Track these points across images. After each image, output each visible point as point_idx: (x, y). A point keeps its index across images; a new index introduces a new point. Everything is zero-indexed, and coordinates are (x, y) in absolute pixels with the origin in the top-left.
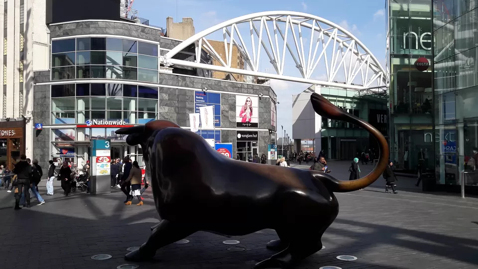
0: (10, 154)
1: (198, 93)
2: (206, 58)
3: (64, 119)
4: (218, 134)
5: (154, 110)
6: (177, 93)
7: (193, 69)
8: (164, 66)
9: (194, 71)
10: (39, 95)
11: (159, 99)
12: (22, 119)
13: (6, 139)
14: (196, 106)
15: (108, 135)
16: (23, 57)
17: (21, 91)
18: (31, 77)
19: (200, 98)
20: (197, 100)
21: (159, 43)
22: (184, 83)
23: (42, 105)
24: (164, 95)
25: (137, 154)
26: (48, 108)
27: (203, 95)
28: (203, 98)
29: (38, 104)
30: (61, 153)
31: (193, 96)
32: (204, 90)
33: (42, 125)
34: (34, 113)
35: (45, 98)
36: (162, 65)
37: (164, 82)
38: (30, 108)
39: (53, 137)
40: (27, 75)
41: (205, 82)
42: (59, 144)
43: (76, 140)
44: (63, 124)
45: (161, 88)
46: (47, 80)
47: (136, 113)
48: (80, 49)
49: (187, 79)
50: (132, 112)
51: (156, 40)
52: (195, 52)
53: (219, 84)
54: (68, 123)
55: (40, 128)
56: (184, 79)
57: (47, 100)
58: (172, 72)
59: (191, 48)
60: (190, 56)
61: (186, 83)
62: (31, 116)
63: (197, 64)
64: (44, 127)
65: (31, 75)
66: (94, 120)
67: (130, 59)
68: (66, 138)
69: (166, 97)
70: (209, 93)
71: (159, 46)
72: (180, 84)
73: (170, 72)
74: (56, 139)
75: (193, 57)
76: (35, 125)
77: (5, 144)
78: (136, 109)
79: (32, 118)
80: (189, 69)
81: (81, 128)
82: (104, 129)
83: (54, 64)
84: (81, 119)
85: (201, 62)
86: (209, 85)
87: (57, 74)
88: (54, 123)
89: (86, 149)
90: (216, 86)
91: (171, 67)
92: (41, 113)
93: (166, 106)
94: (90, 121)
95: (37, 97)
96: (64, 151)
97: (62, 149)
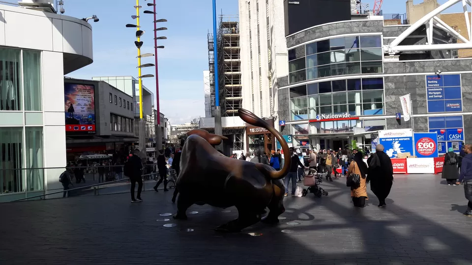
0: (266, 146)
1: (430, 78)
2: (442, 36)
3: (301, 116)
4: (460, 119)
5: (380, 100)
6: (405, 80)
7: (426, 52)
8: (389, 55)
9: (427, 54)
10: (282, 97)
11: (384, 89)
12: (272, 118)
13: (263, 134)
14: (428, 91)
15: (339, 128)
16: (270, 68)
17: (271, 95)
18: (276, 83)
19: (433, 82)
20: (429, 85)
21: (382, 33)
22: (413, 68)
23: (284, 105)
24: (390, 84)
26: (288, 107)
27: (437, 78)
28: (436, 82)
29: (281, 105)
30: (301, 145)
31: (424, 81)
32: (438, 73)
33: (285, 122)
34: (279, 112)
35: (286, 99)
36: (385, 55)
37: (388, 72)
38: (276, 109)
39: (293, 131)
40: (273, 81)
41: (438, 65)
42: (299, 137)
43: (310, 134)
44: (301, 120)
45: (387, 78)
46: (286, 84)
47: (361, 105)
48: (309, 53)
49: (416, 64)
50: (357, 105)
51: (378, 31)
53: (458, 64)
54: (305, 119)
55: (283, 124)
56: (412, 64)
57: (287, 100)
58: (398, 59)
59: (422, 30)
60: (421, 38)
61: (415, 69)
62: (277, 115)
63: (430, 46)
64: (286, 123)
65: (276, 81)
66: (322, 115)
67: (353, 54)
68: (304, 132)
69: (392, 85)
70: (445, 76)
71: (382, 36)
72: (408, 71)
73: (397, 60)
74: (296, 133)
75: (425, 39)
76: (280, 122)
77: (263, 138)
78: (361, 102)
79: (278, 117)
80: (421, 52)
81: (312, 122)
82: (332, 122)
83: (290, 70)
84: (312, 115)
85: (435, 42)
86: (443, 67)
87: (293, 77)
88: (293, 119)
89: (318, 141)
90: (453, 67)
91: (396, 54)
92: (284, 111)
93: (392, 94)
94: (319, 116)
95: (280, 99)
96: (303, 143)
97: (301, 141)
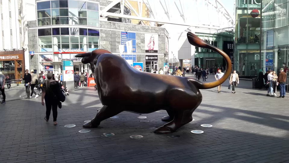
0: (17, 70)
1: (122, 33)
2: (127, 12)
3: (46, 49)
4: (135, 57)
5: (97, 43)
6: (110, 33)
7: (120, 18)
8: (102, 17)
9: (120, 20)
10: (31, 35)
11: (100, 37)
12: (22, 49)
13: (13, 61)
14: (122, 40)
15: (71, 58)
16: (20, 13)
17: (21, 33)
18: (26, 24)
19: (124, 35)
20: (122, 37)
21: (99, 3)
22: (114, 26)
23: (33, 41)
24: (103, 34)
25: (89, 69)
26: (36, 42)
27: (126, 34)
28: (125, 36)
29: (31, 40)
30: (46, 69)
31: (120, 35)
32: (126, 31)
33: (33, 52)
34: (28, 46)
35: (35, 36)
36: (101, 16)
37: (102, 27)
38: (26, 42)
39: (40, 59)
40: (24, 23)
41: (126, 26)
42: (44, 63)
43: (53, 61)
44: (46, 52)
45: (101, 30)
46: (35, 26)
47: (87, 45)
48: (53, 7)
49: (116, 24)
50: (85, 45)
51: (97, 1)
52: (120, 8)
53: (135, 27)
54: (48, 51)
55: (32, 54)
56: (114, 24)
57: (36, 37)
58: (107, 20)
59: (118, 5)
60: (118, 10)
61: (115, 27)
62: (27, 47)
63: (122, 15)
64: (35, 54)
65: (26, 23)
66: (63, 49)
67: (83, 12)
68: (48, 60)
69: (104, 35)
70: (129, 33)
71: (99, 4)
72: (112, 27)
74: (42, 60)
75: (120, 11)
76: (30, 52)
77: (14, 63)
78: (87, 43)
79: (28, 48)
80: (117, 18)
81: (56, 53)
82: (69, 54)
83: (38, 17)
84: (56, 49)
85: (124, 14)
86: (129, 28)
87: (40, 22)
88: (40, 51)
89: (60, 66)
90: (133, 28)
91: (106, 17)
92: (33, 46)
93: (104, 40)
95: (30, 36)
96: (47, 67)
97: (46, 66)
